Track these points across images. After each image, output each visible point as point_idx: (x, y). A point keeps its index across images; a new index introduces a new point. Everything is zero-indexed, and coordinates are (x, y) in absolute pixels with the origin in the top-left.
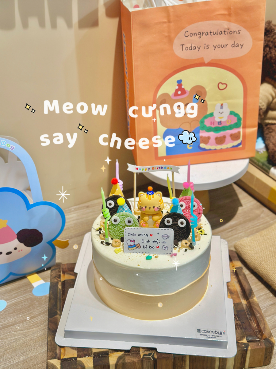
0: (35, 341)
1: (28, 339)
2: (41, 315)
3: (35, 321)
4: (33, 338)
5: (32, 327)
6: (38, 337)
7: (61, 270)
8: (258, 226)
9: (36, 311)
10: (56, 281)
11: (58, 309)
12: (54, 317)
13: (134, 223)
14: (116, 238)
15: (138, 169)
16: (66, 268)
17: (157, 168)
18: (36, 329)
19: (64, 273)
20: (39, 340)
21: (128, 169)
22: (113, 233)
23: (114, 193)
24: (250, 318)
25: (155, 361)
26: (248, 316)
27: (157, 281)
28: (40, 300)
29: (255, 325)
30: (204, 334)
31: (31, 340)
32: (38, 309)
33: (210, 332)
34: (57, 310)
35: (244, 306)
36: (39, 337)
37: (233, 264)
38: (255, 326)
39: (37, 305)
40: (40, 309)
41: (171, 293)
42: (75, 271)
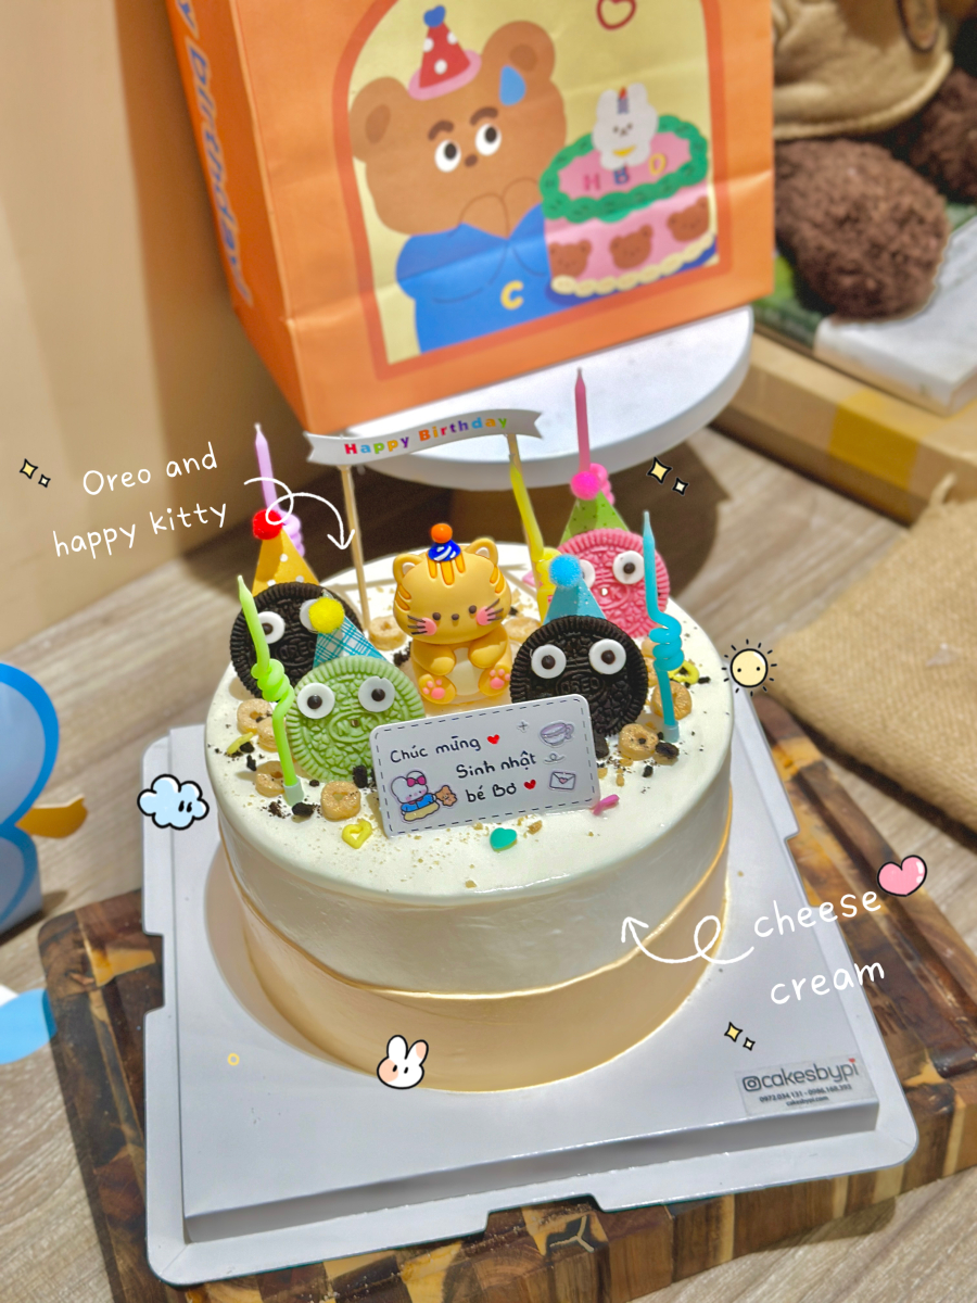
0: (51, 1269)
1: (13, 1267)
2: (44, 1148)
3: (22, 1182)
4: (35, 1256)
5: (17, 1210)
6: (58, 1250)
7: (84, 935)
8: (813, 568)
9: (15, 1132)
10: (75, 989)
11: (122, 1114)
12: (116, 1158)
13: (399, 698)
14: (331, 775)
15: (355, 452)
16: (102, 924)
17: (439, 432)
18: (37, 1213)
19: (100, 944)
20: (65, 1259)
21: (314, 457)
22: (313, 757)
23: (271, 577)
24: (918, 969)
25: (602, 1253)
26: (909, 964)
27: (557, 931)
28: (18, 1079)
29: (948, 999)
30: (776, 1091)
31: (30, 1270)
32: (23, 1122)
33: (798, 1077)
34: (119, 1122)
35: (883, 925)
36: (63, 1245)
37: (784, 753)
38: (951, 1001)
39: (13, 1105)
40: (30, 1121)
41: (614, 960)
42: (151, 925)
